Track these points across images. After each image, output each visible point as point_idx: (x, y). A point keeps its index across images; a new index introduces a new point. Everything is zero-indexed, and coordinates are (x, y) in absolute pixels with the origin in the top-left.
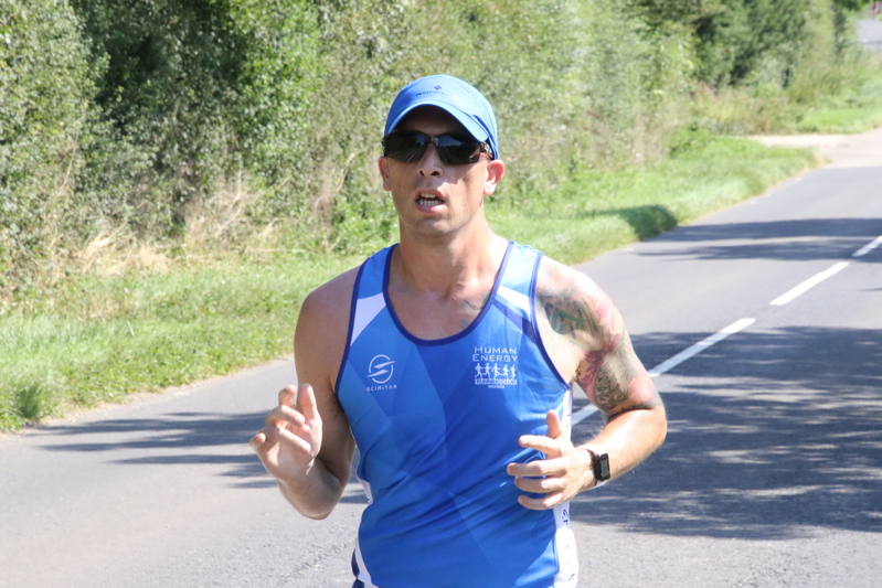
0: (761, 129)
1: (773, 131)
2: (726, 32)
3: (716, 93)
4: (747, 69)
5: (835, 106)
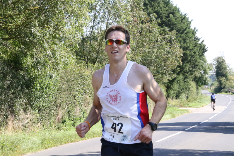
0: (181, 106)
1: (183, 107)
2: (174, 88)
3: (172, 100)
4: (179, 96)
5: (196, 103)
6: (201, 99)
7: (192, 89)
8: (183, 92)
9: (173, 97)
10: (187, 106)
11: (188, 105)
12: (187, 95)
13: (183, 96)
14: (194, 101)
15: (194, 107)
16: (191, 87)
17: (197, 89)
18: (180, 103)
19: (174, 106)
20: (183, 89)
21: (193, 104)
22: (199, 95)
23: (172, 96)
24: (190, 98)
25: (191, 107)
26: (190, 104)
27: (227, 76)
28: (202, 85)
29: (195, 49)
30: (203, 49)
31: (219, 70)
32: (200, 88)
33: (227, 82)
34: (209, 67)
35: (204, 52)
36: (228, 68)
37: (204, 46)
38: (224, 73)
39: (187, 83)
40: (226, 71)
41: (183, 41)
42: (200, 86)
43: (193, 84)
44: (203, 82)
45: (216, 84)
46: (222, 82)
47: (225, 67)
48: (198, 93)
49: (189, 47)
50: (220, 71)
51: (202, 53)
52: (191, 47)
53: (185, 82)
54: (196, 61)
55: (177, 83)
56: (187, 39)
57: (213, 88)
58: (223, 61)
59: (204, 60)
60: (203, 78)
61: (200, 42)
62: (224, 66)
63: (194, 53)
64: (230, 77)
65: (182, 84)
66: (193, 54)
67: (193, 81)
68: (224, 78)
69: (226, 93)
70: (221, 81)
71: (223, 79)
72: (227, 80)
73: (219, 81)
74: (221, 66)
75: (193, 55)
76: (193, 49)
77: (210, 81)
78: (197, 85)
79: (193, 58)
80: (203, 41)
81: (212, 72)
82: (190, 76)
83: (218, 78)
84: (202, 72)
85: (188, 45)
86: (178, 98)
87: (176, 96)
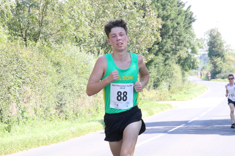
0: (161, 100)
1: (164, 100)
3: (149, 91)
4: (158, 85)
5: (181, 94)
6: (188, 89)
7: (175, 74)
8: (163, 79)
9: (150, 87)
10: (169, 99)
11: (171, 97)
12: (168, 84)
13: (164, 85)
14: (179, 92)
15: (179, 100)
16: (174, 72)
17: (183, 74)
18: (160, 94)
19: (151, 100)
20: (163, 75)
21: (178, 95)
22: (186, 83)
23: (148, 85)
24: (173, 88)
25: (175, 100)
26: (174, 96)
27: (223, 56)
28: (189, 69)
29: (178, 19)
30: (190, 19)
31: (213, 47)
32: (186, 73)
33: (225, 64)
34: (198, 44)
35: (191, 22)
36: (225, 45)
37: (192, 14)
38: (220, 51)
39: (169, 67)
40: (222, 48)
41: (162, 7)
42: (186, 70)
43: (177, 68)
44: (191, 65)
45: (209, 67)
46: (217, 64)
47: (221, 44)
48: (184, 81)
49: (170, 15)
50: (214, 49)
51: (189, 24)
52: (173, 16)
53: (166, 65)
54: (180, 36)
55: (155, 67)
56: (168, 5)
57: (205, 72)
58: (219, 34)
59: (192, 34)
60: (191, 59)
61: (185, 9)
62: (219, 42)
63: (178, 24)
64: (227, 57)
65: (161, 68)
66: (176, 25)
67: (177, 63)
68: (220, 59)
69: (223, 80)
70: (216, 62)
71: (218, 60)
72: (224, 60)
73: (213, 63)
74: (216, 42)
75: (176, 27)
76: (175, 19)
77: (200, 64)
78: (182, 69)
79: (177, 30)
80: (189, 7)
81: (203, 51)
82: (172, 57)
83: (211, 59)
84: (190, 50)
85: (169, 13)
86: (157, 88)
87: (153, 86)
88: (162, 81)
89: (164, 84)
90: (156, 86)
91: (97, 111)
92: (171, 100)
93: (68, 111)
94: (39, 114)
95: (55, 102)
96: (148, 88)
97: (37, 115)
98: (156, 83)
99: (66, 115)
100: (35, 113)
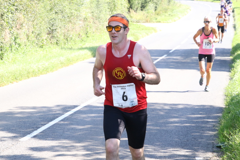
0: (147, 21)
1: (150, 22)
3: (136, 12)
4: (145, 6)
5: (166, 16)
11: (156, 19)
12: (155, 5)
14: (164, 13)
18: (146, 16)
21: (163, 17)
22: (171, 3)
23: (136, 7)
24: (159, 9)
25: (160, 22)
26: (159, 18)
48: (169, 1)
86: (144, 9)
87: (141, 7)
88: (149, 2)
89: (151, 6)
90: (143, 7)
91: (86, 35)
92: (156, 22)
93: (59, 36)
94: (31, 40)
95: (47, 28)
96: (136, 10)
97: (29, 41)
98: (143, 5)
99: (57, 40)
100: (28, 39)
